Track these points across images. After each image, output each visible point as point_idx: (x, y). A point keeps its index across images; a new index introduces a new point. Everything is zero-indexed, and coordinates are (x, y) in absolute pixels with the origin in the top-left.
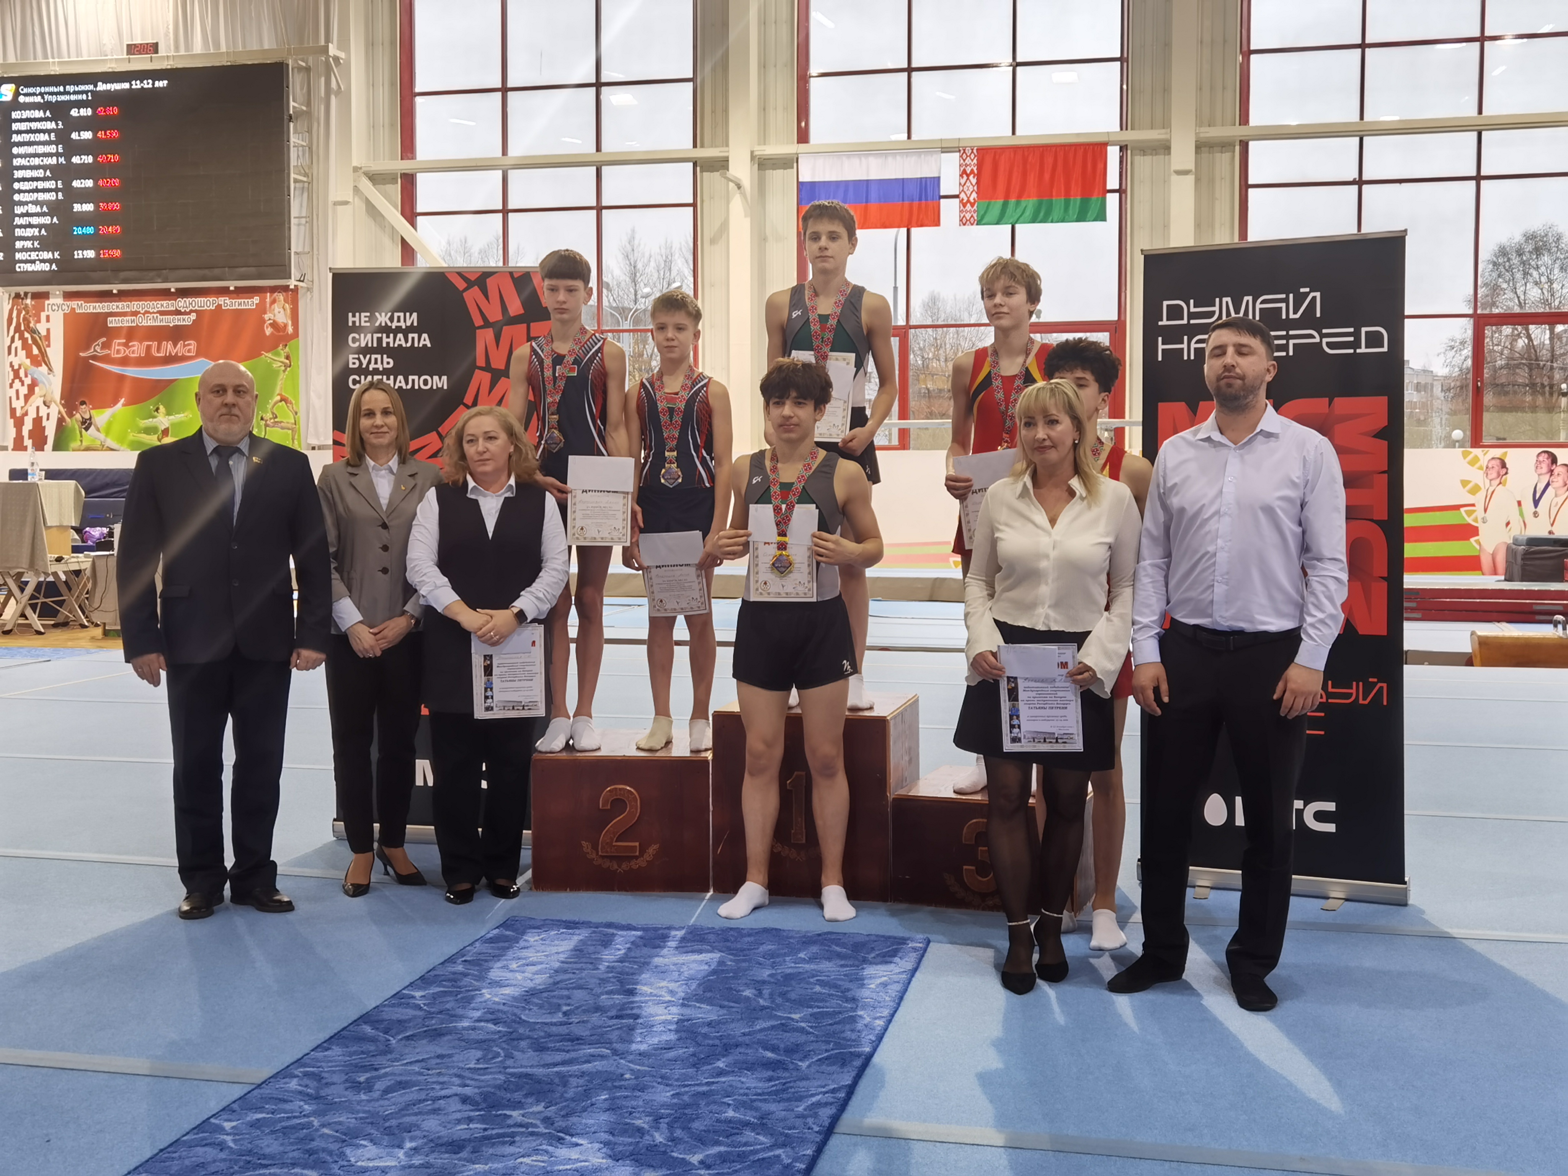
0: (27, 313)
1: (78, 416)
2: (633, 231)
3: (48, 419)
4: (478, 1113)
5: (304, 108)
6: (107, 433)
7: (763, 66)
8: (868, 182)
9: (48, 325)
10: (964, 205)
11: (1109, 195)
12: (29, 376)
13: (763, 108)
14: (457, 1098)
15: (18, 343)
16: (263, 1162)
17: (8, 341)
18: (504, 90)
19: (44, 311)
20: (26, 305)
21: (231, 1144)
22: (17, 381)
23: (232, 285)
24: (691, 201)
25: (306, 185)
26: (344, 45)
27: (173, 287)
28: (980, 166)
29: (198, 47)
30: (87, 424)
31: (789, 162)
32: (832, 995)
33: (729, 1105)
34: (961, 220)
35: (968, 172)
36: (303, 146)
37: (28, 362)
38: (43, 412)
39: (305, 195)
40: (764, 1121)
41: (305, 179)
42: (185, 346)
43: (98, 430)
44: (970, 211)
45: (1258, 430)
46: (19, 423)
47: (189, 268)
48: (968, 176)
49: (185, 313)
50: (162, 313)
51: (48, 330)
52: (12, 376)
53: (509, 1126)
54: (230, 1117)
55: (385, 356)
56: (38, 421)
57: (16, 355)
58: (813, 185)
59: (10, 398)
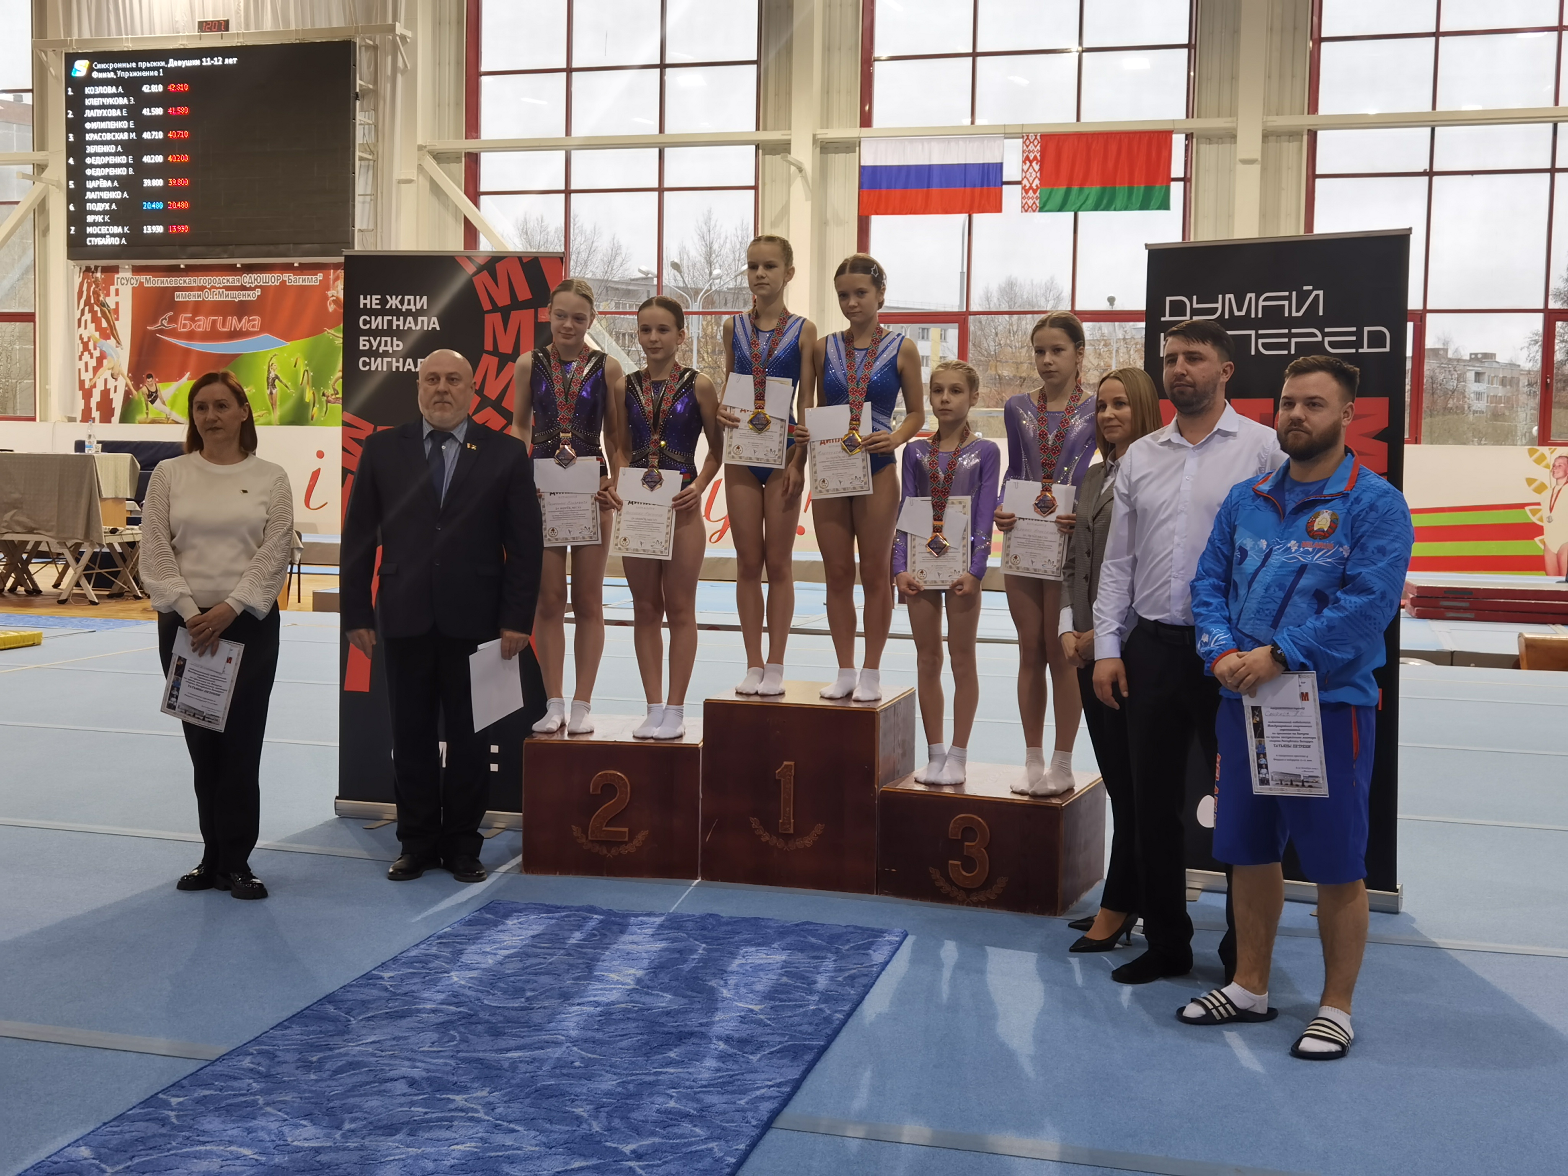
0: (97, 286)
1: (144, 389)
2: (710, 212)
3: (115, 391)
4: (421, 1097)
5: (371, 87)
6: (173, 406)
7: (827, 49)
8: (930, 167)
9: (117, 299)
10: (1027, 192)
11: (1173, 184)
12: (98, 349)
13: (827, 91)
14: (404, 1080)
15: (88, 316)
16: (201, 1139)
17: (78, 314)
18: (569, 70)
19: (113, 284)
20: (97, 278)
21: (174, 1120)
22: (86, 353)
23: (296, 261)
24: (753, 184)
25: (371, 163)
26: (411, 23)
27: (239, 262)
28: (1043, 152)
29: (268, 25)
30: (153, 397)
31: (850, 146)
32: (798, 987)
33: (672, 1097)
34: (1023, 207)
35: (1031, 158)
36: (369, 124)
37: (97, 334)
38: (111, 384)
39: (371, 172)
40: (704, 1113)
41: (370, 157)
42: (249, 321)
43: (164, 403)
44: (1032, 198)
45: (1215, 429)
46: (87, 395)
47: (254, 245)
48: (1031, 162)
49: (250, 289)
50: (228, 288)
51: (117, 304)
52: (81, 349)
53: (450, 1110)
54: (179, 1093)
55: (395, 339)
56: (105, 393)
57: (86, 328)
58: (875, 169)
59: (80, 370)
